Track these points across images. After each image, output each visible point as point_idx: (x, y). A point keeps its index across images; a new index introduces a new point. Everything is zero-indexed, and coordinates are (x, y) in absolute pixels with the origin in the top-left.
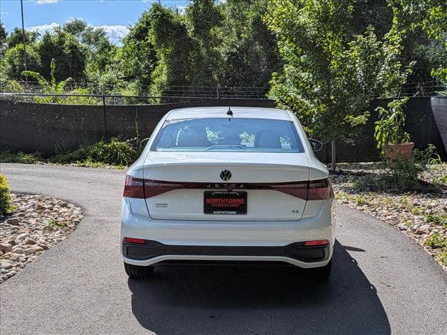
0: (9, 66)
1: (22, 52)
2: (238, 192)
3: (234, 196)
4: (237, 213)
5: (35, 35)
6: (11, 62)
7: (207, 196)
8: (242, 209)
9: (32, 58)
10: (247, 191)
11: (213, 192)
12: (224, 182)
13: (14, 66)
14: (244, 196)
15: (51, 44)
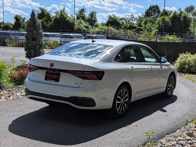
0: (158, 26)
1: (163, 19)
2: (57, 73)
3: (55, 74)
4: (55, 81)
5: (171, 12)
6: (158, 24)
7: (47, 73)
8: (57, 80)
9: (167, 22)
10: (61, 72)
11: (49, 72)
12: (51, 68)
13: (160, 25)
14: (59, 75)
15: (176, 16)
